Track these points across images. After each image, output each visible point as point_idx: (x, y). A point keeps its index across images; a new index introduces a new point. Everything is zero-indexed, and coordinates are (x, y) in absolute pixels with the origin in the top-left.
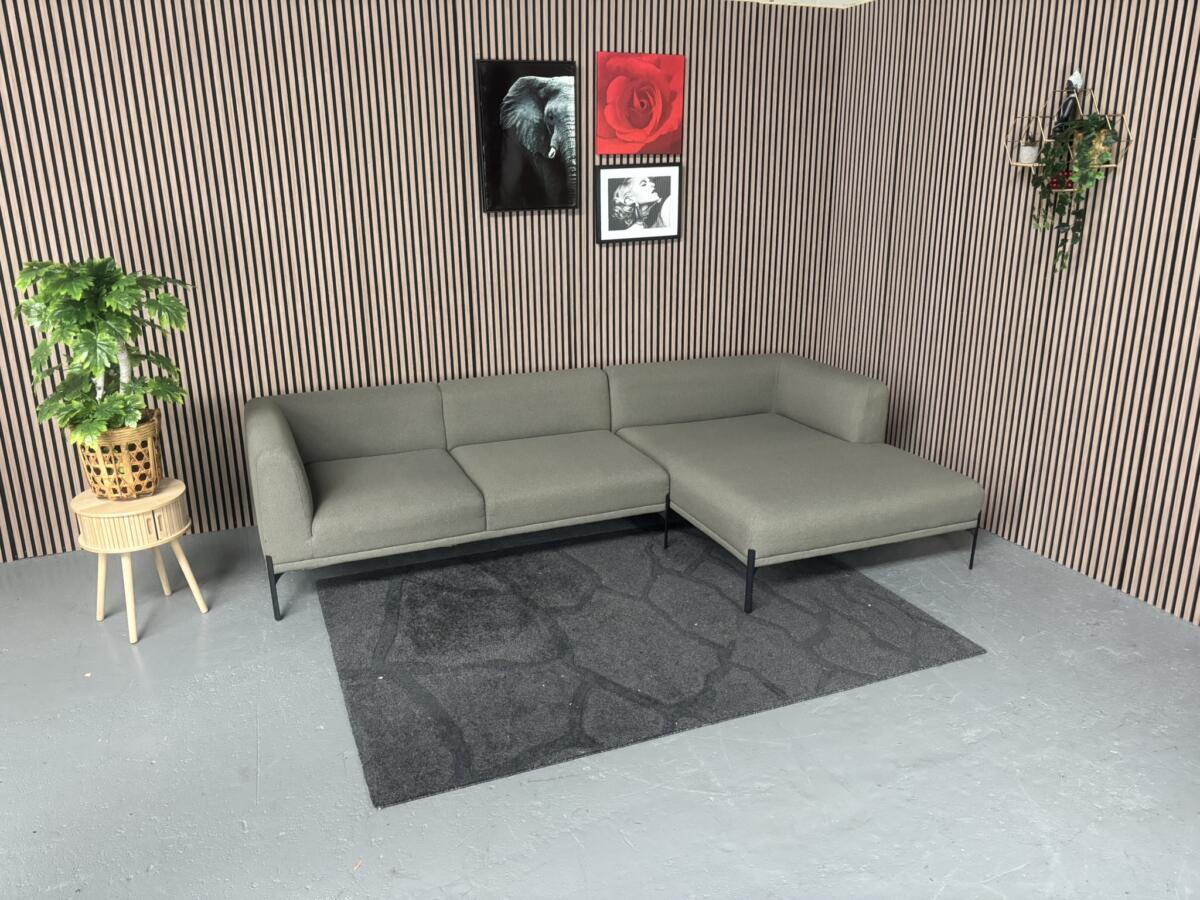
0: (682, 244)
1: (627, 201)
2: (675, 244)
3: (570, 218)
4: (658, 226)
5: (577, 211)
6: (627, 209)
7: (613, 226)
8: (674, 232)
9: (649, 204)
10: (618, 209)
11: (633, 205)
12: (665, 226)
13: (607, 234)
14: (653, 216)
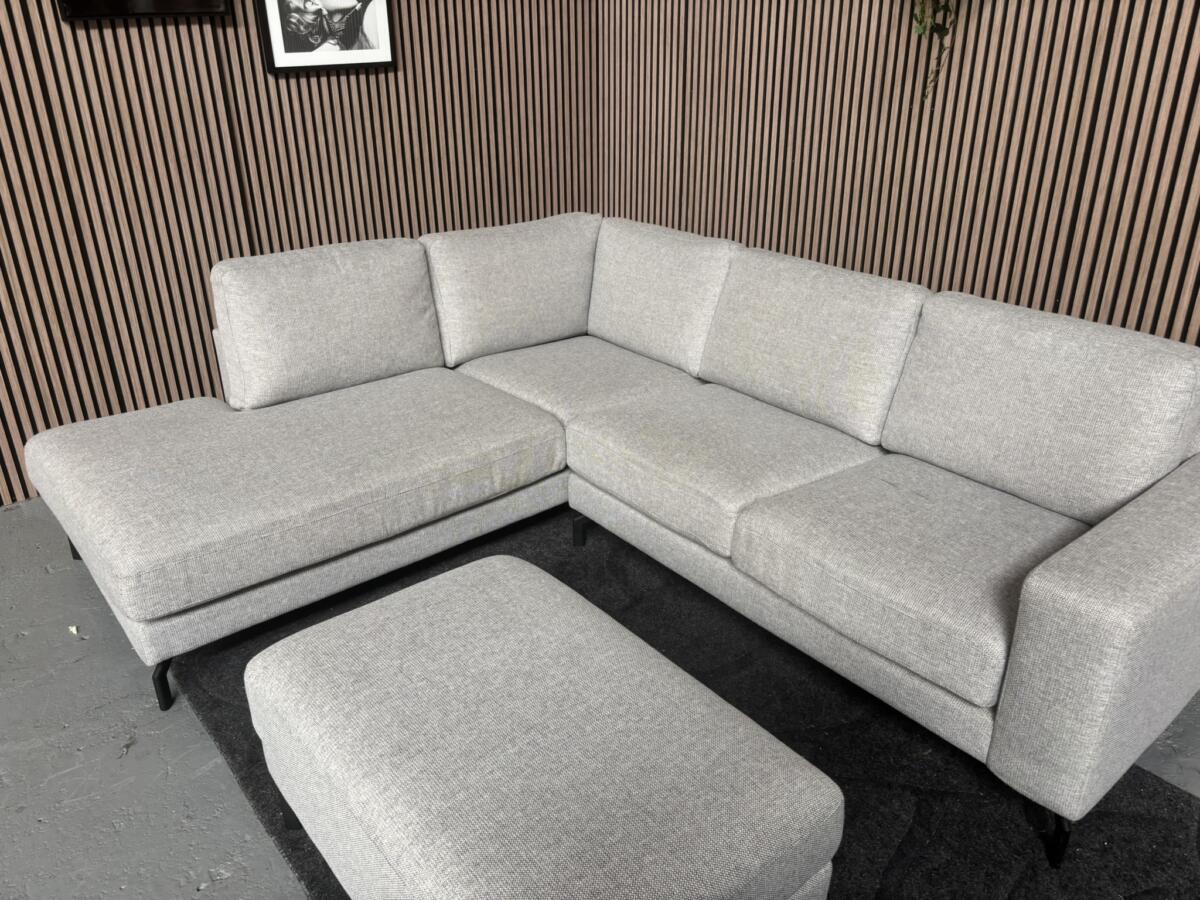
0: (401, 74)
1: (308, 5)
2: (391, 76)
3: (220, 32)
4: (361, 47)
5: (228, 19)
6: (309, 18)
7: (294, 43)
8: (388, 58)
9: (343, 12)
10: (295, 17)
11: (318, 12)
12: (370, 47)
13: (283, 59)
14: (351, 31)
